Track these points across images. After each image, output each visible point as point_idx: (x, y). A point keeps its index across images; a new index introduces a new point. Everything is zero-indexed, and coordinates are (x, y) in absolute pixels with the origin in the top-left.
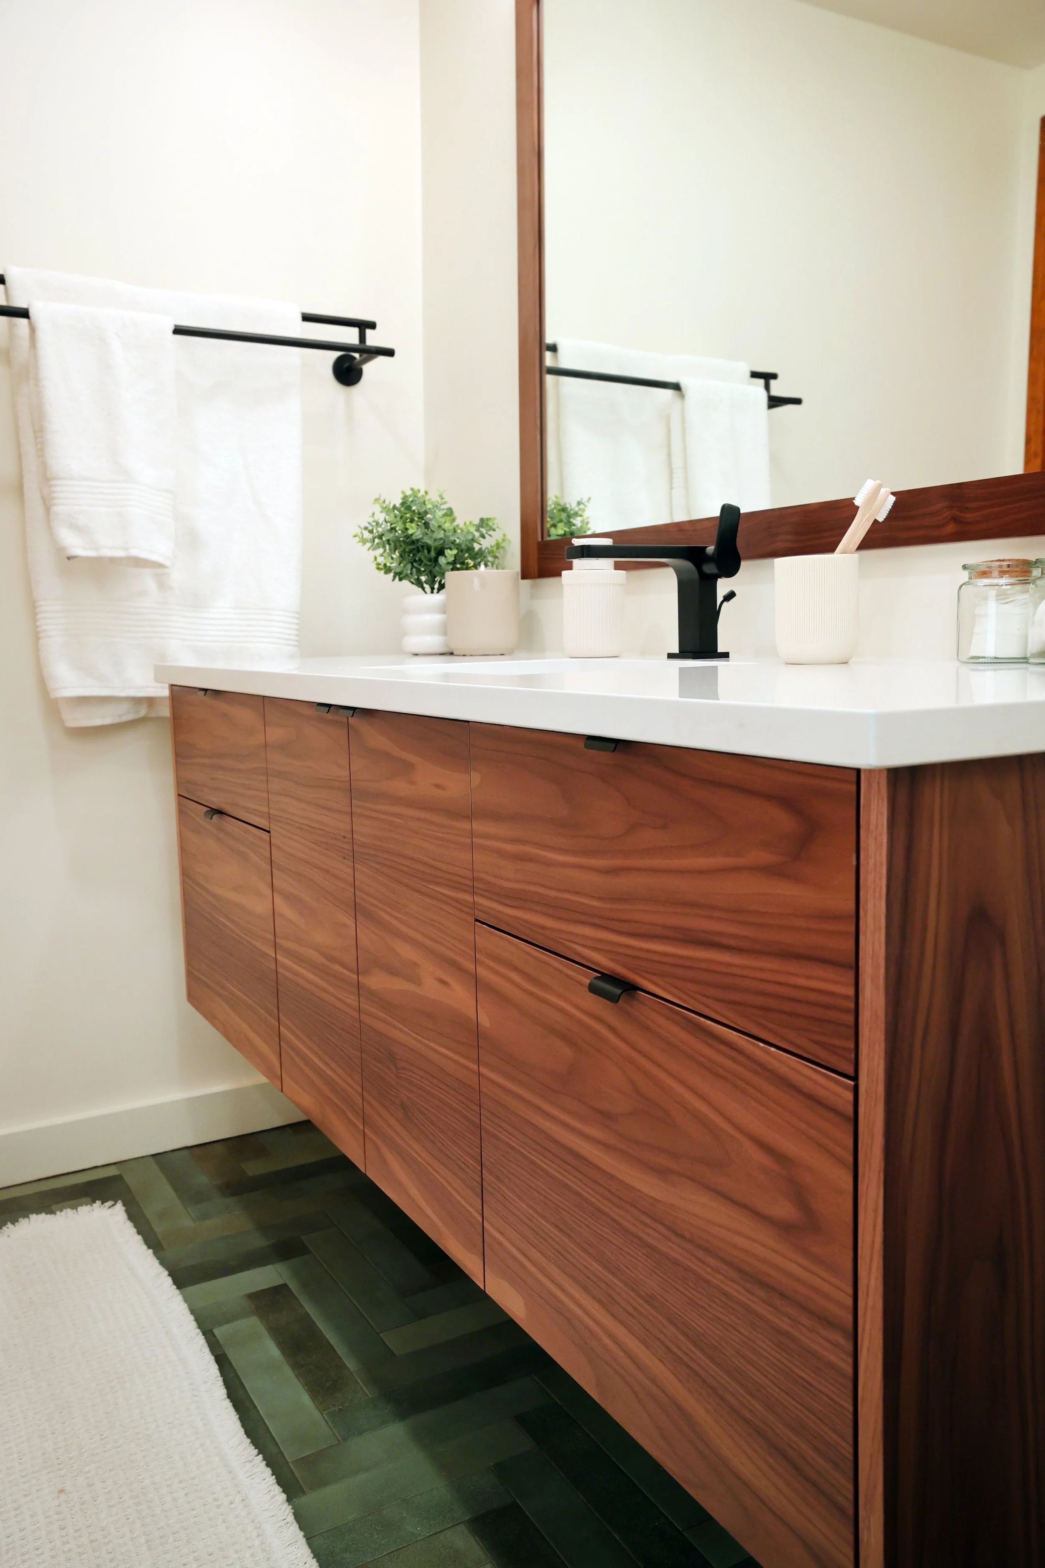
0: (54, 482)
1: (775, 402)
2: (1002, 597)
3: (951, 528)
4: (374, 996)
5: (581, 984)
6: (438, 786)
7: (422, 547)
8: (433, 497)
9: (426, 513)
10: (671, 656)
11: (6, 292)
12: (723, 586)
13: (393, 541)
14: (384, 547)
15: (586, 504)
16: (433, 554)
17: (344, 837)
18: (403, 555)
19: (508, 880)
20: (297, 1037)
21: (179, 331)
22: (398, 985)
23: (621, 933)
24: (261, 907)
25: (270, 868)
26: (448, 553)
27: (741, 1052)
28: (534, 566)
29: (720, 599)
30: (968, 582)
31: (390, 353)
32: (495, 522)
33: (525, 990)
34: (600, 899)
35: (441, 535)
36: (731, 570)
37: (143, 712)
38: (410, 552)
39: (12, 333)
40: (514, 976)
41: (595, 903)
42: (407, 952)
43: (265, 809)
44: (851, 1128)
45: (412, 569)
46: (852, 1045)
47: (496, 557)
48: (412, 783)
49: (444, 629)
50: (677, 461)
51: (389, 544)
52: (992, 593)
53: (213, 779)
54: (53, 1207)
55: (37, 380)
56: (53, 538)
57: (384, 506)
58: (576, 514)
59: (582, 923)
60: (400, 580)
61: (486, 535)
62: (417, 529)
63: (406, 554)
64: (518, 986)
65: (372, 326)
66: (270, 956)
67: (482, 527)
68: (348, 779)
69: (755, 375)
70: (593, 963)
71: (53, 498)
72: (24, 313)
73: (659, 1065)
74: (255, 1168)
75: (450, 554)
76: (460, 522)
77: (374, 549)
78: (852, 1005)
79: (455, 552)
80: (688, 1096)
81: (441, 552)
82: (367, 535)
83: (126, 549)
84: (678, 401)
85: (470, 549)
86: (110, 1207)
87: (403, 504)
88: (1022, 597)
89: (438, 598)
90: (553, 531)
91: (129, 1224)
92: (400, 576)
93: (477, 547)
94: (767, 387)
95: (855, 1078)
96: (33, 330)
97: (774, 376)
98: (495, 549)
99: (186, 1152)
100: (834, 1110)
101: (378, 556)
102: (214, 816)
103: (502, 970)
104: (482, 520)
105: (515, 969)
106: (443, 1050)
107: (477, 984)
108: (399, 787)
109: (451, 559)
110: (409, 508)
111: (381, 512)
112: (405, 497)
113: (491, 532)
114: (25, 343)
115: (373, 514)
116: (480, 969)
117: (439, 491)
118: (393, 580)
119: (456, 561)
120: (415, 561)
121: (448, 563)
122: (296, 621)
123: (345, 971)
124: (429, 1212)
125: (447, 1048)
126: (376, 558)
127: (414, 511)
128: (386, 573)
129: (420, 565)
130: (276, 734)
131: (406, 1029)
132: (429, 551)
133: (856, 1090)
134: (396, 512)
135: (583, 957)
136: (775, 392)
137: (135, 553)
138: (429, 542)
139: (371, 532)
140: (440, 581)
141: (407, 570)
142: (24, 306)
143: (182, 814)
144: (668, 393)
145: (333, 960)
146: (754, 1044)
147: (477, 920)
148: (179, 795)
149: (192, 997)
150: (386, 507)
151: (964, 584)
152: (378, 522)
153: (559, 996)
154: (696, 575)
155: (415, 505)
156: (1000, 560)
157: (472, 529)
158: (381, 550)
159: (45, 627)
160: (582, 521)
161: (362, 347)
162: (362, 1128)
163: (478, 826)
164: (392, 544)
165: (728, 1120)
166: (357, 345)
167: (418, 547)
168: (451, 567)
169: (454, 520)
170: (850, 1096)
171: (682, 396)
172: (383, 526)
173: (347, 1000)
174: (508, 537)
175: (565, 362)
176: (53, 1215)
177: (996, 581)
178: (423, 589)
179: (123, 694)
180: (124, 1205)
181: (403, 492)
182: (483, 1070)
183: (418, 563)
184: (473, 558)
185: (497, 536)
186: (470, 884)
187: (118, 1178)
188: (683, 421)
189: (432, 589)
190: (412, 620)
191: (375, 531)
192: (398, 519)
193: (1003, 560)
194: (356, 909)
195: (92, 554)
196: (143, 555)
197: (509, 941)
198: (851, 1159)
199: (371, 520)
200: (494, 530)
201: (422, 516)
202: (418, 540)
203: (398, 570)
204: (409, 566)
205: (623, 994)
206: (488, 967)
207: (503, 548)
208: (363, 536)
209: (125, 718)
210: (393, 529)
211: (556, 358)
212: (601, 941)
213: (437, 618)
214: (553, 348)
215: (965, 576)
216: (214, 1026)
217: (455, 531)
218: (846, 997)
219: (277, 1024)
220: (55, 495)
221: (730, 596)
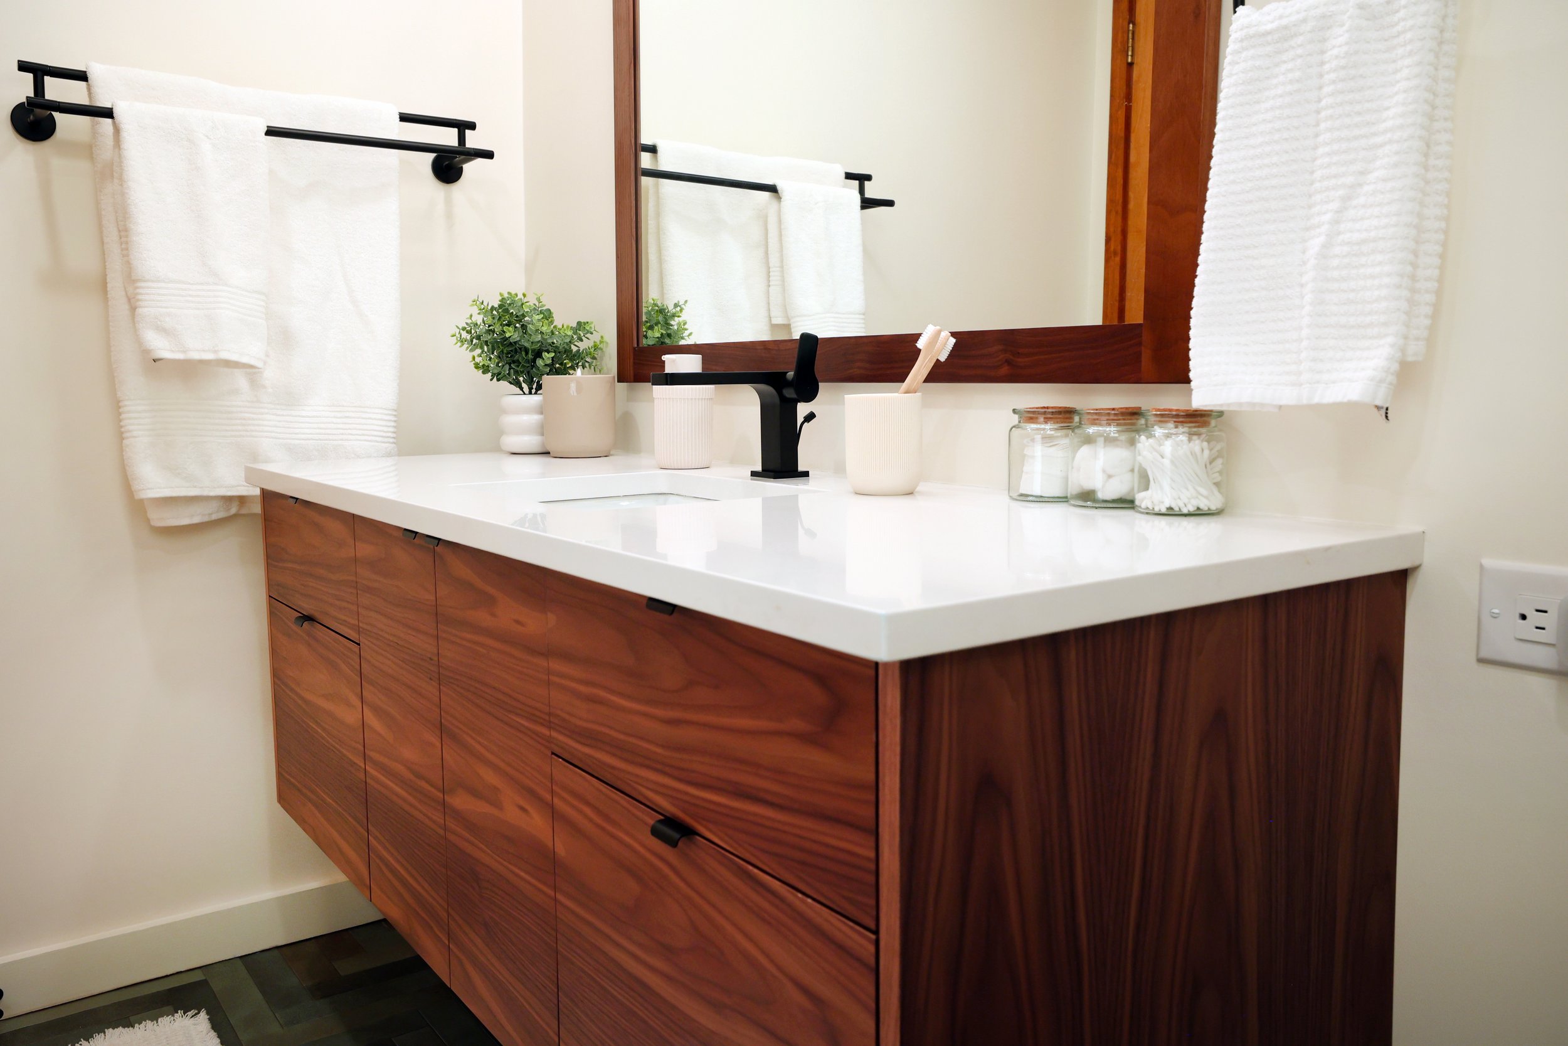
0: (139, 284)
1: (868, 203)
2: (1046, 439)
3: (1005, 370)
4: (458, 815)
5: (646, 824)
6: (518, 622)
7: (520, 349)
8: (531, 301)
9: (524, 316)
10: (754, 474)
11: (89, 89)
12: (803, 409)
13: (490, 342)
14: (482, 348)
15: (683, 306)
16: (530, 356)
17: (431, 659)
18: (501, 356)
19: (580, 719)
20: (385, 848)
21: (271, 132)
22: (482, 807)
23: (680, 780)
24: (351, 717)
25: (360, 680)
26: (546, 356)
27: (782, 899)
28: (630, 371)
29: (800, 420)
30: (1018, 425)
31: (489, 155)
32: (592, 326)
33: (598, 826)
34: (663, 746)
35: (539, 338)
36: (810, 394)
37: (234, 510)
38: (508, 353)
39: (95, 133)
40: (588, 811)
41: (659, 750)
42: (490, 777)
43: (356, 622)
44: (872, 978)
45: (510, 369)
46: (873, 902)
47: (594, 358)
48: (493, 615)
49: (542, 430)
50: (774, 260)
51: (487, 345)
52: (1038, 437)
53: (302, 585)
54: (132, 1019)
55: (122, 181)
56: (138, 340)
57: (482, 307)
58: (674, 316)
59: (648, 767)
60: (498, 380)
61: (583, 338)
62: (515, 331)
63: (504, 355)
64: (591, 820)
65: (472, 126)
66: (360, 767)
67: (580, 330)
68: (434, 603)
69: (849, 176)
70: (656, 805)
71: (138, 300)
72: (108, 113)
73: (714, 906)
74: (347, 967)
75: (548, 356)
76: (558, 321)
77: (471, 350)
78: (873, 867)
79: (553, 354)
80: (739, 937)
81: (538, 354)
82: (464, 335)
83: (216, 352)
84: (774, 203)
85: (568, 351)
86: (193, 1016)
87: (500, 306)
88: (1065, 440)
89: (535, 399)
90: (650, 333)
91: (213, 1034)
92: (499, 377)
93: (574, 349)
94: (862, 191)
95: (876, 932)
96: (117, 130)
97: (868, 178)
98: (592, 350)
99: (276, 951)
100: (858, 960)
101: (476, 356)
102: (306, 622)
103: (576, 803)
104: (579, 323)
105: (588, 803)
106: (522, 874)
107: (555, 815)
108: (482, 617)
109: (549, 362)
110: (506, 311)
111: (479, 314)
112: (503, 300)
113: (588, 335)
114: (109, 141)
115: (471, 316)
116: (556, 800)
117: (536, 294)
118: (491, 380)
119: (554, 363)
120: (514, 362)
121: (546, 365)
122: (394, 419)
123: (430, 788)
124: (509, 1028)
125: (527, 873)
126: (474, 358)
127: (512, 313)
128: (484, 373)
129: (518, 366)
130: (365, 550)
131: (489, 851)
132: (527, 353)
133: (877, 943)
134: (495, 312)
135: (650, 800)
136: (869, 194)
137: (224, 355)
138: (526, 345)
139: (469, 332)
140: (538, 382)
141: (505, 371)
142: (107, 104)
143: (273, 615)
144: (765, 195)
145: (420, 777)
146: (792, 893)
147: (553, 753)
148: (270, 596)
149: (282, 798)
150: (484, 309)
151: (1014, 427)
152: (477, 324)
153: (627, 833)
154: (777, 400)
155: (513, 308)
156: (1044, 408)
157: (570, 333)
158: (479, 351)
159: (131, 428)
160: (679, 324)
161: (461, 149)
162: (447, 942)
163: (556, 665)
164: (490, 347)
165: (772, 961)
166: (456, 147)
167: (516, 348)
168: (548, 370)
169: (552, 322)
170: (872, 949)
171: (779, 198)
172: (481, 327)
173: (434, 818)
174: (605, 339)
175: (665, 166)
176: (131, 1029)
177: (1043, 426)
178: (521, 389)
179: (212, 494)
180: (208, 1013)
181: (501, 294)
182: (559, 896)
183: (516, 364)
184: (571, 360)
185: (594, 338)
186: (547, 718)
187: (203, 984)
188: (780, 222)
189: (530, 389)
190: (510, 420)
191: (473, 331)
192: (496, 321)
193: (1048, 408)
194: (442, 730)
195: (179, 356)
196: (234, 357)
197: (581, 776)
198: (873, 1005)
199: (469, 321)
200: (592, 334)
201: (520, 318)
202: (515, 343)
203: (496, 371)
204: (507, 367)
205: (681, 840)
206: (564, 800)
207: (601, 349)
208: (461, 336)
209: (214, 517)
210: (490, 331)
211: (656, 159)
212: (664, 786)
213: (535, 418)
214: (652, 149)
215: (1015, 419)
216: (304, 830)
217: (552, 333)
218: (868, 859)
219: (367, 834)
220: (140, 297)
221: (810, 417)
